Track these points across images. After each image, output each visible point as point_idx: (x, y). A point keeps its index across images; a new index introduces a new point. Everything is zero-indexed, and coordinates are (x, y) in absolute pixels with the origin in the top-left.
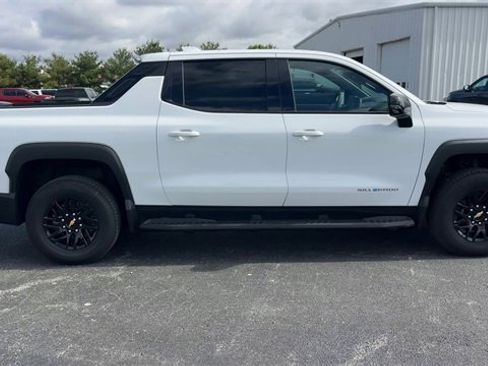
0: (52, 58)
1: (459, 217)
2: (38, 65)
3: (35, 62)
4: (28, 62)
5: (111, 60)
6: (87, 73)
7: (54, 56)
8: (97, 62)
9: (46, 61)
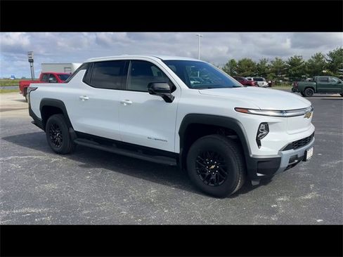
0: (275, 60)
1: (199, 166)
2: (267, 65)
3: (265, 62)
4: (262, 62)
5: (310, 61)
6: (294, 68)
7: (277, 59)
8: (301, 61)
9: (272, 62)
